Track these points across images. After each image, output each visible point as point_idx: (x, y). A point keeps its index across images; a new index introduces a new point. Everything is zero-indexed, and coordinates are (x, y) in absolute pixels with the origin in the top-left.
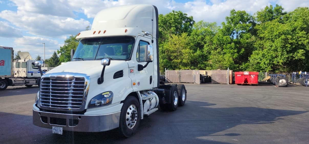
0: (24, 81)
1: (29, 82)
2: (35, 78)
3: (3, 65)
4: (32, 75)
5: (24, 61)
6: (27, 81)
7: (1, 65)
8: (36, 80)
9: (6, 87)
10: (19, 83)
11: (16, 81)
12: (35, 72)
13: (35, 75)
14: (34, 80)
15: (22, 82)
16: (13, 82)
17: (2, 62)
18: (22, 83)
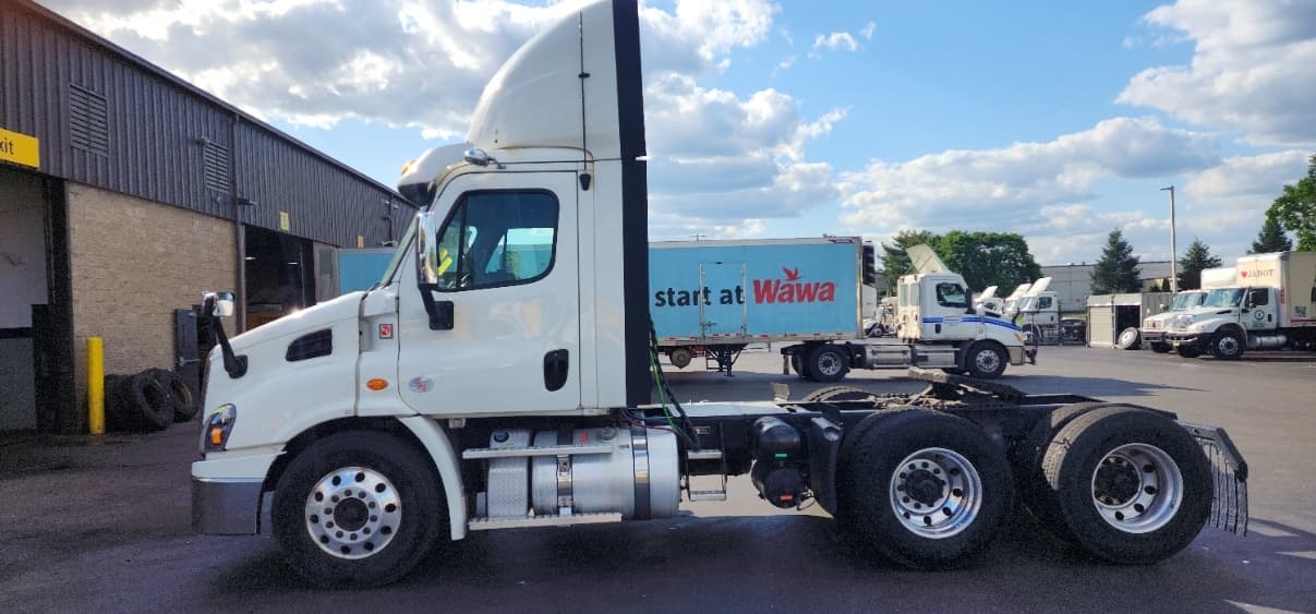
0: (909, 355)
1: (926, 357)
2: (955, 343)
3: (831, 298)
4: (938, 329)
5: (914, 281)
6: (921, 352)
7: (825, 299)
8: (956, 352)
9: (845, 370)
10: (887, 360)
11: (879, 352)
12: (952, 321)
13: (948, 332)
14: (946, 352)
15: (900, 356)
16: (869, 356)
17: (827, 288)
18: (898, 360)
